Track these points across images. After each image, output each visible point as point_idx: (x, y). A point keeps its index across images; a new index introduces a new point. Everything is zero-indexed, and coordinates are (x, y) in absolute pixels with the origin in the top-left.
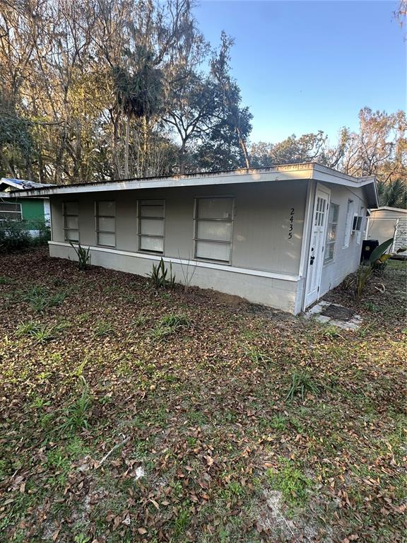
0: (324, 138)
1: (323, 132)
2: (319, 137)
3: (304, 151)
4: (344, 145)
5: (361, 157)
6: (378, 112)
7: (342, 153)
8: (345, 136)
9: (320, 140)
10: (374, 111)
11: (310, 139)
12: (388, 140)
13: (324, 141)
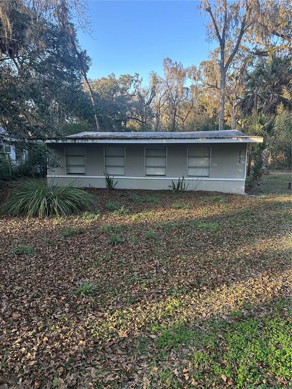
0: (140, 79)
1: (138, 75)
2: (136, 78)
3: (124, 90)
4: (154, 87)
5: (168, 98)
6: (176, 63)
7: (154, 94)
8: (155, 80)
9: (137, 81)
10: (174, 62)
11: (128, 80)
12: (185, 86)
13: (140, 82)
